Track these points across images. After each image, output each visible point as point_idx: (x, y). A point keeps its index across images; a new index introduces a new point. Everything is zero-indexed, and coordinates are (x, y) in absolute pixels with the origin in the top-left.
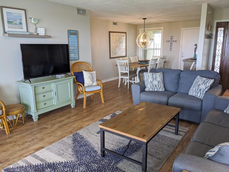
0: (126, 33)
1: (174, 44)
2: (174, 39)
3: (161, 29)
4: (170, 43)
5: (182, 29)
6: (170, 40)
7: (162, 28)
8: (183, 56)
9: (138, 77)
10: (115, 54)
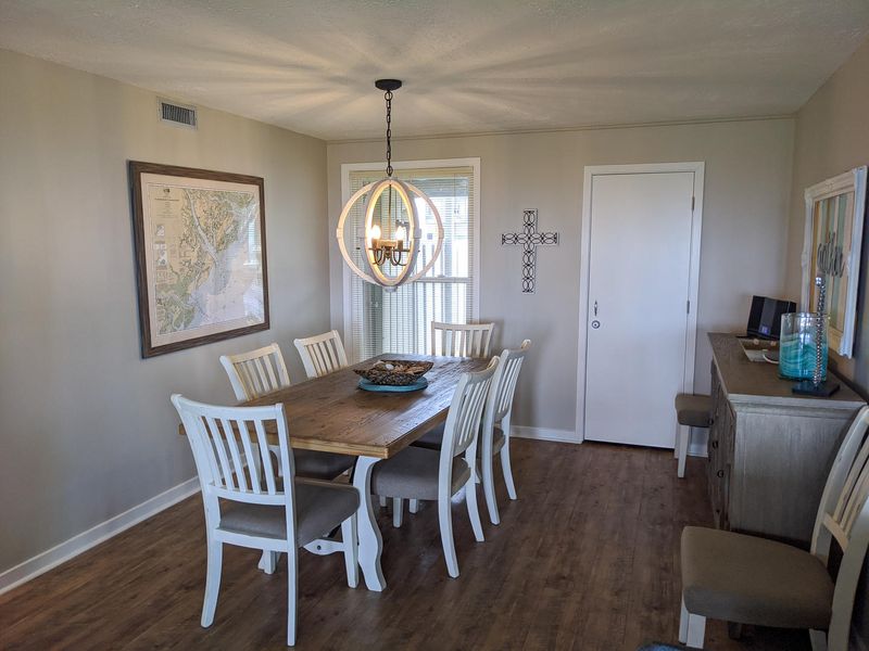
0: (259, 182)
1: (544, 253)
2: (544, 226)
3: (467, 171)
4: (520, 249)
5: (588, 170)
6: (520, 229)
7: (475, 162)
8: (597, 325)
9: (363, 511)
10: (189, 316)
